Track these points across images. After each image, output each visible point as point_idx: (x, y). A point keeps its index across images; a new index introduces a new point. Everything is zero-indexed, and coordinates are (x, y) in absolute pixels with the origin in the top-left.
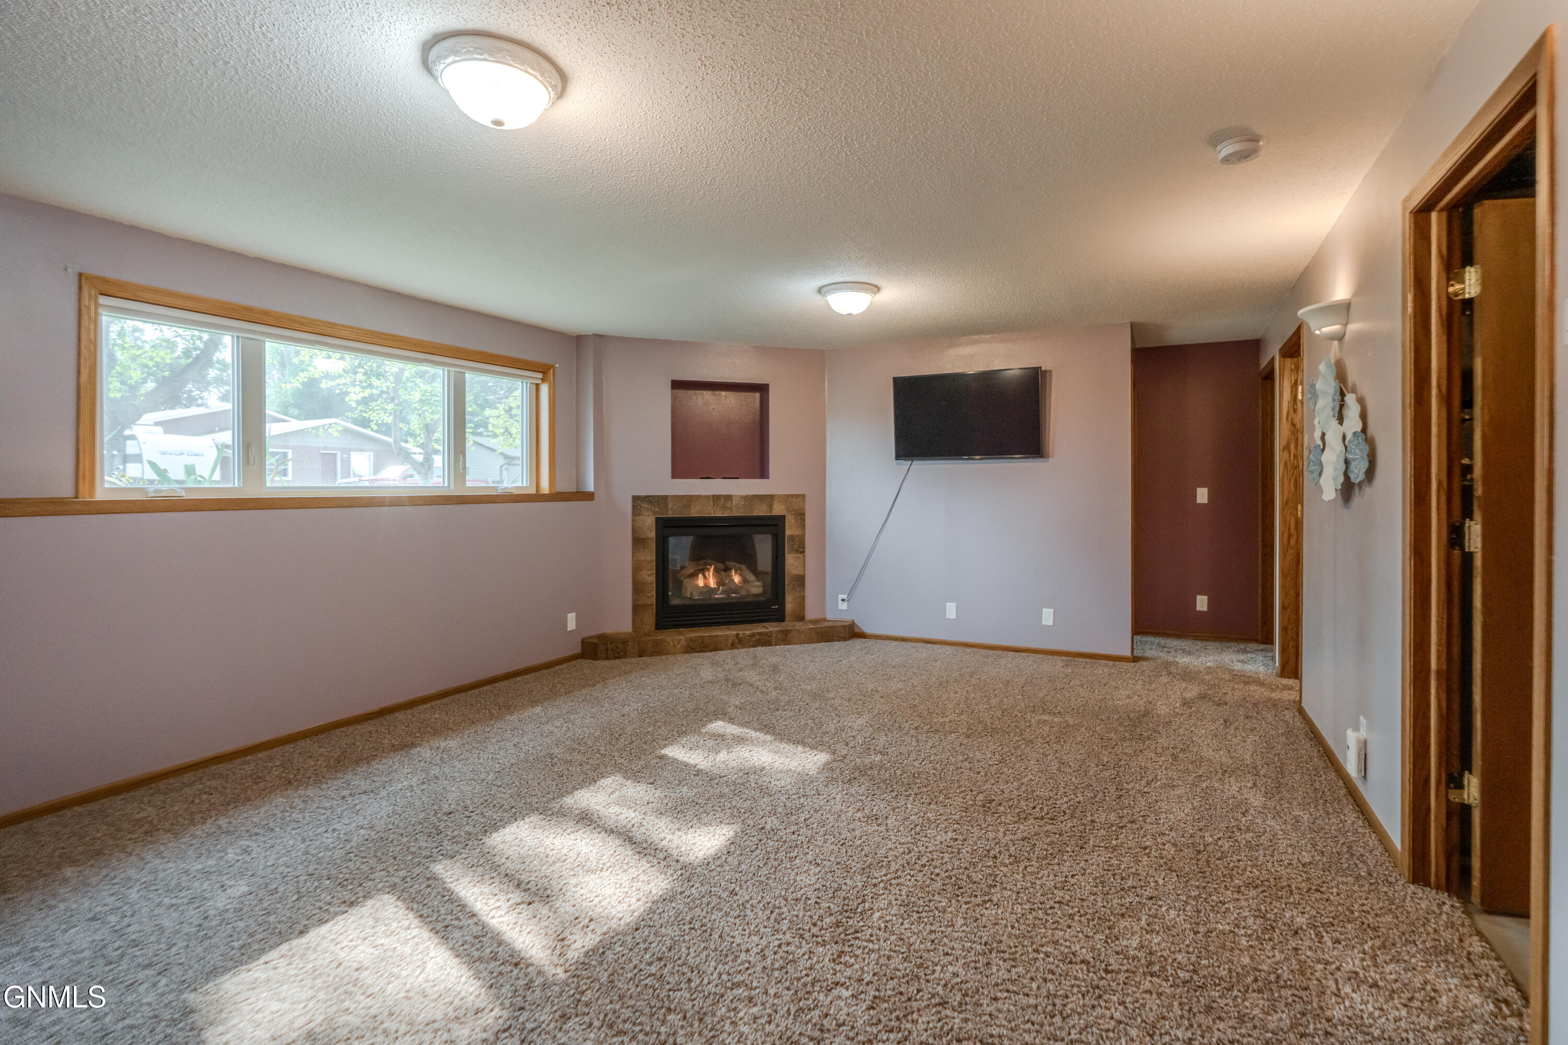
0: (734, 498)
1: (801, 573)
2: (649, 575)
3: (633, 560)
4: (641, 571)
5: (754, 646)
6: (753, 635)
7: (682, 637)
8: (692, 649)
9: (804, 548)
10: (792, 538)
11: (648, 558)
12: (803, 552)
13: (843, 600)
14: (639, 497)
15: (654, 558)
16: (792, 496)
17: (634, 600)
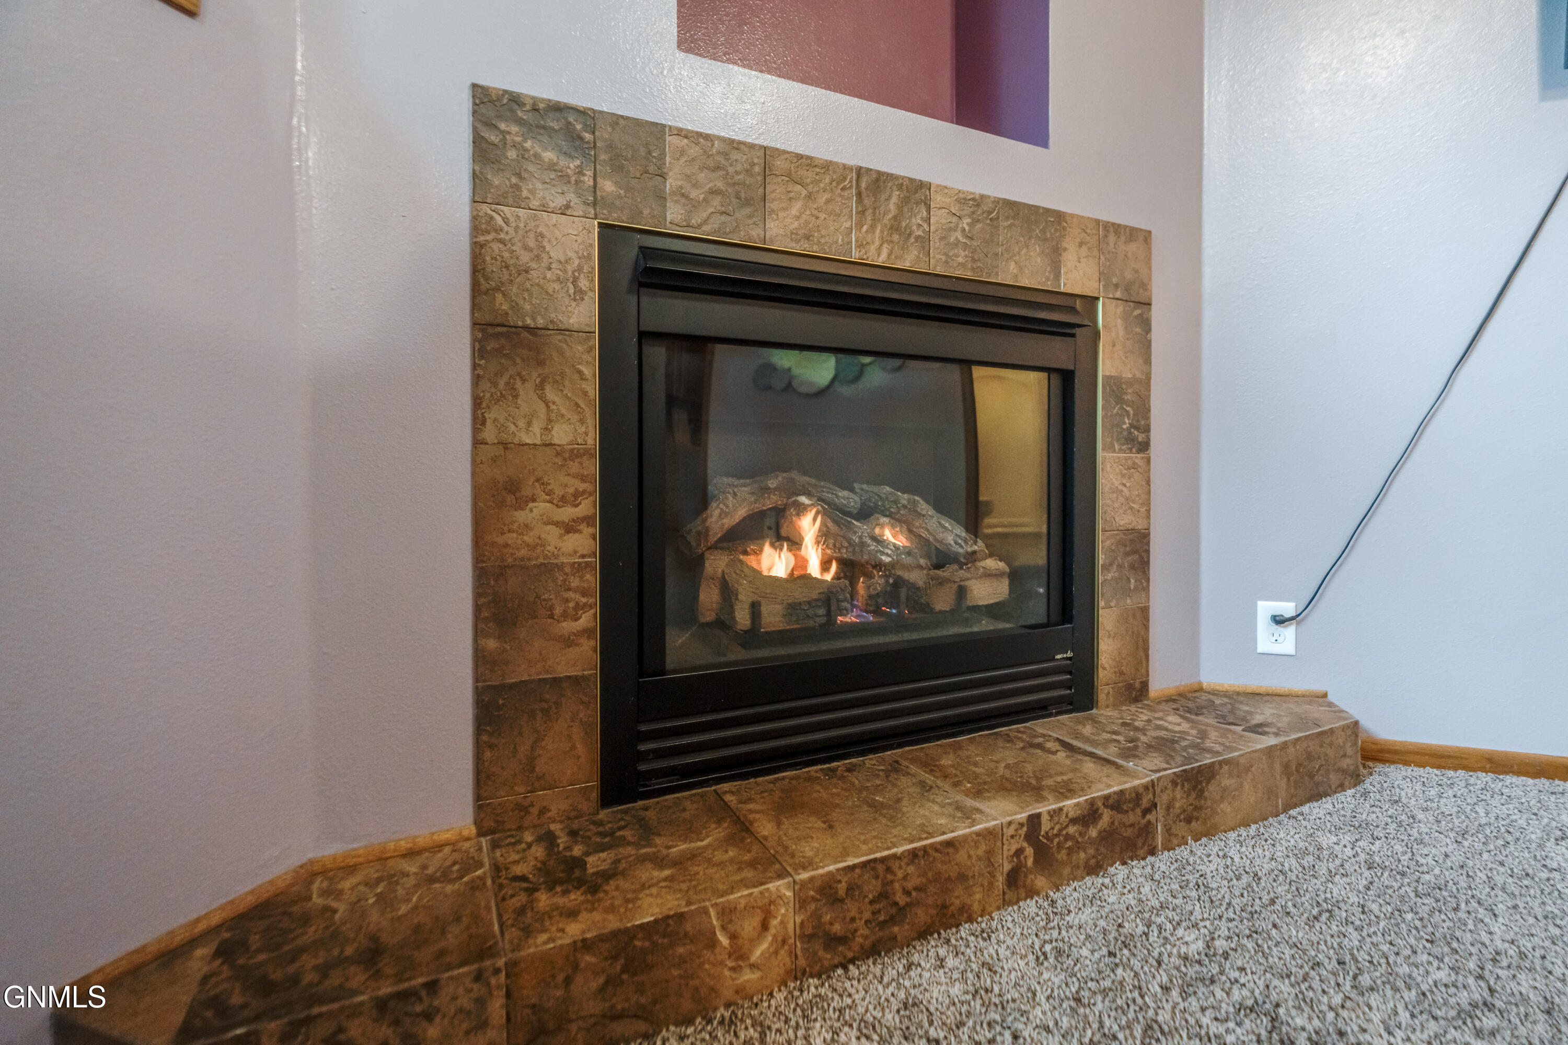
0: (937, 200)
1: (1140, 525)
2: (569, 528)
3: (477, 442)
4: (521, 504)
5: (1094, 869)
6: (1089, 816)
7: (780, 887)
8: (833, 941)
9: (1147, 430)
10: (1116, 387)
11: (561, 435)
12: (1144, 447)
13: (1279, 621)
14: (515, 99)
15: (592, 439)
16: (1117, 228)
17: (481, 658)
